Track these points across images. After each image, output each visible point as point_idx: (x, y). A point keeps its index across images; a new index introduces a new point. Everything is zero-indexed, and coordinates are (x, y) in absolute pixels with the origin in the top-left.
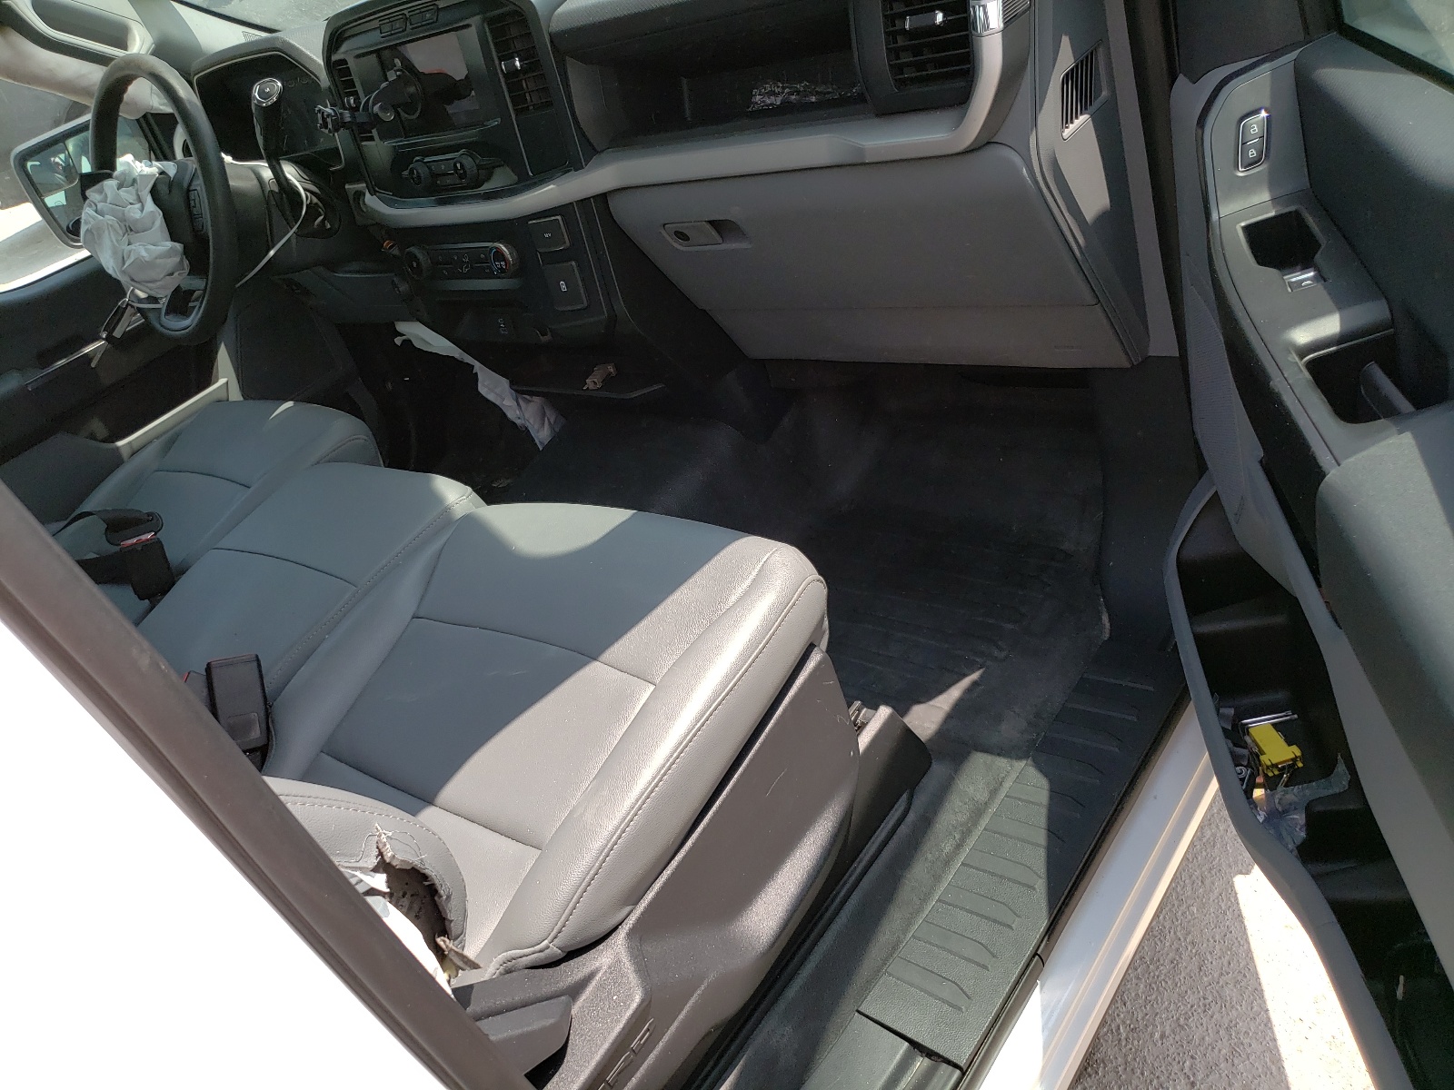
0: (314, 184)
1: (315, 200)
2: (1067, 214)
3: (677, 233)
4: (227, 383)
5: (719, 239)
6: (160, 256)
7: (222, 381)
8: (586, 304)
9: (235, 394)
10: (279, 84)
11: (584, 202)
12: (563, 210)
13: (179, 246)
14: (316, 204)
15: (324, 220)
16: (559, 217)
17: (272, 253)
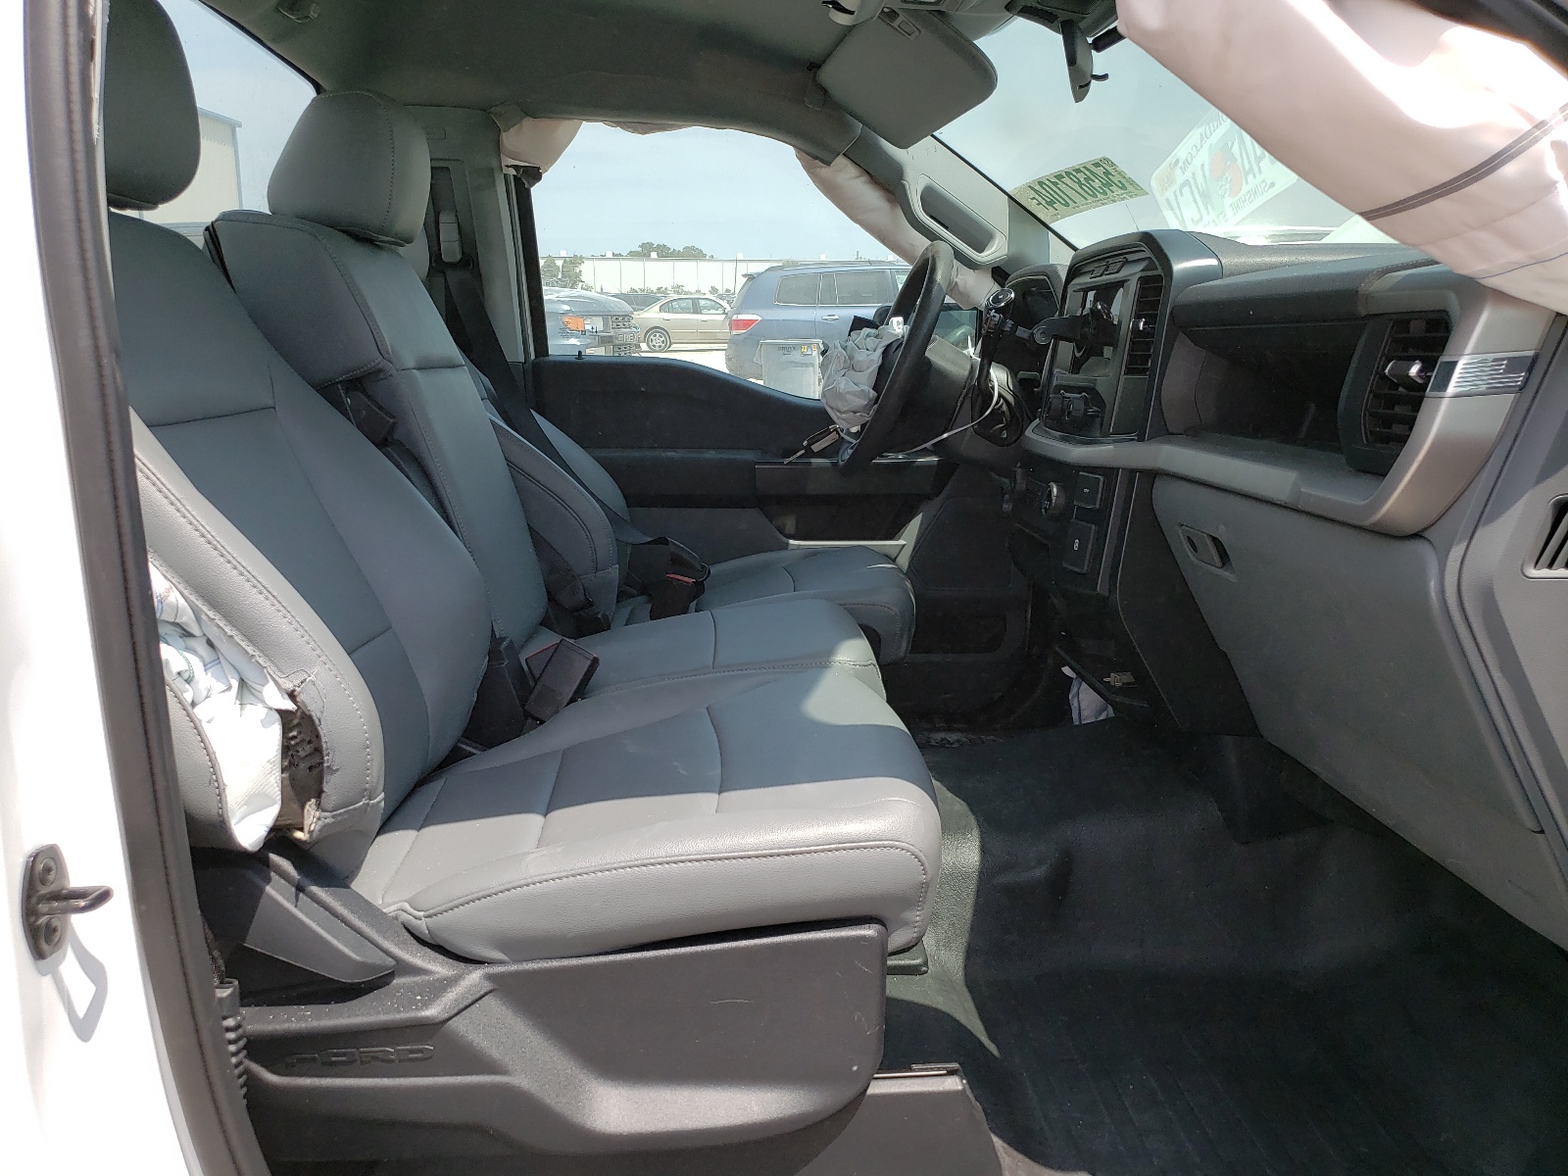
0: (1015, 396)
1: (1005, 408)
2: (1497, 675)
3: (1190, 540)
4: (904, 545)
5: (1219, 564)
6: (854, 394)
7: (901, 542)
8: (1084, 571)
9: (904, 560)
10: (1013, 295)
11: (1132, 472)
12: (1109, 472)
13: (873, 394)
14: (1003, 412)
15: (1002, 429)
16: (1101, 478)
17: (945, 435)
